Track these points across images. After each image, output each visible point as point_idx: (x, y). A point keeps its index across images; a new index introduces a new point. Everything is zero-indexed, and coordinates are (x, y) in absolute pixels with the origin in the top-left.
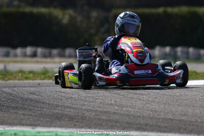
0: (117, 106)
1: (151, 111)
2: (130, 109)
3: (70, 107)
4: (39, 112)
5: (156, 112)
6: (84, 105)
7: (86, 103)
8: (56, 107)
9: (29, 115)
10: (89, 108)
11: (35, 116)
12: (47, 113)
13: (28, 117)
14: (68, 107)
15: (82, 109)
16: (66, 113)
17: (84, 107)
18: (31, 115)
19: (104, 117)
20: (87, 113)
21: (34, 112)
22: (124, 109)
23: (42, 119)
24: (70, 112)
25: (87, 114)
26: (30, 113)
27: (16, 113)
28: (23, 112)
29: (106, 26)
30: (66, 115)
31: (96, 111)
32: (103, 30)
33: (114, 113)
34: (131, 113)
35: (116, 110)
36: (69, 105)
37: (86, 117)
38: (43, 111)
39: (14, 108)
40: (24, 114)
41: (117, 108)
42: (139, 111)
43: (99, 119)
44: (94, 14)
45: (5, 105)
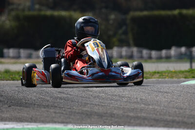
0: (143, 104)
1: (177, 108)
2: (156, 107)
3: (99, 105)
4: (69, 110)
5: (182, 109)
7: (113, 102)
8: (85, 105)
9: (60, 113)
10: (117, 106)
11: (66, 114)
12: (77, 111)
13: (59, 115)
14: (96, 105)
16: (95, 110)
17: (111, 105)
18: (62, 113)
19: (132, 114)
20: (115, 111)
21: (65, 110)
22: (151, 107)
23: (72, 117)
24: (99, 109)
26: (60, 111)
27: (47, 111)
28: (54, 110)
29: (124, 28)
31: (123, 108)
36: (97, 103)
37: (114, 114)
38: (73, 109)
39: (45, 107)
40: (55, 113)
41: (143, 106)
42: (165, 108)
44: (112, 17)
45: (37, 103)
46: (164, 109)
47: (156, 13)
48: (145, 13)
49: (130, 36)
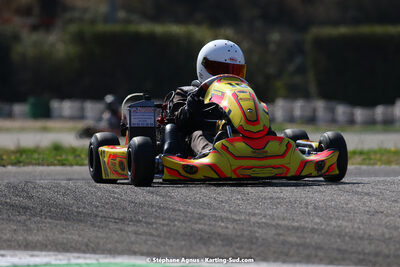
0: (318, 216)
1: (387, 227)
2: (345, 224)
3: (227, 218)
4: (165, 228)
5: (396, 228)
6: (254, 215)
7: (257, 211)
8: (199, 219)
9: (145, 233)
10: (264, 220)
11: (159, 236)
12: (182, 231)
13: (144, 237)
14: (222, 219)
15: (249, 221)
16: (220, 230)
17: (253, 219)
18: (151, 235)
19: (293, 239)
20: (260, 231)
21: (156, 229)
22: (333, 223)
23: (171, 242)
24: (227, 228)
25: (260, 233)
26: (147, 230)
27: (121, 230)
28: (134, 228)
29: (298, 60)
30: (219, 235)
31: (277, 226)
32: (291, 67)
33: (313, 231)
34: (347, 230)
35: (317, 224)
36: (224, 215)
37: (257, 238)
38: (174, 226)
39: (117, 220)
40: (136, 233)
41: (317, 220)
42: (362, 227)
43: (284, 243)
44: (275, 36)
45: (101, 214)
46: (359, 228)
47: (366, 30)
48: (343, 30)
49: (311, 76)
